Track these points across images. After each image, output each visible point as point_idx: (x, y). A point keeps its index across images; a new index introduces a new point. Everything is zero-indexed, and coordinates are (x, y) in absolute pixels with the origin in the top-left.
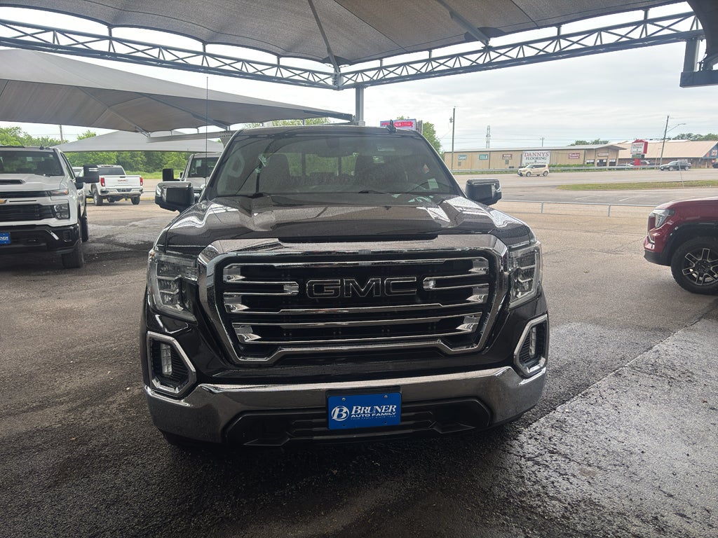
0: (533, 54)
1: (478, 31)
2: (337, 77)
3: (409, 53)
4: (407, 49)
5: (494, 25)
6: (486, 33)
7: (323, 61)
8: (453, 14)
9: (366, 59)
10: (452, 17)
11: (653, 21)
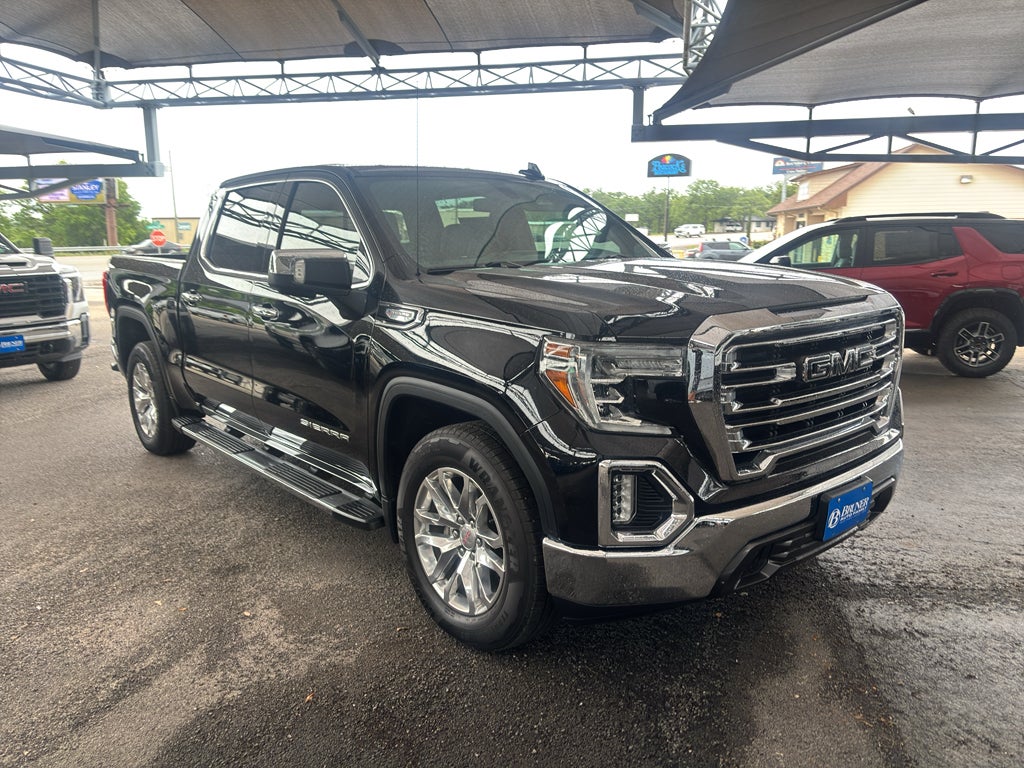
0: (444, 86)
1: (368, 43)
2: (100, 87)
3: (245, 60)
4: (244, 55)
5: (393, 39)
6: (379, 48)
7: (77, 58)
8: (342, 15)
9: (161, 62)
10: (341, 20)
11: (592, 62)
